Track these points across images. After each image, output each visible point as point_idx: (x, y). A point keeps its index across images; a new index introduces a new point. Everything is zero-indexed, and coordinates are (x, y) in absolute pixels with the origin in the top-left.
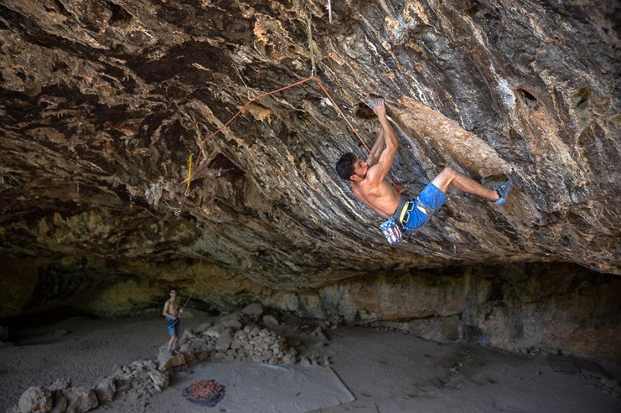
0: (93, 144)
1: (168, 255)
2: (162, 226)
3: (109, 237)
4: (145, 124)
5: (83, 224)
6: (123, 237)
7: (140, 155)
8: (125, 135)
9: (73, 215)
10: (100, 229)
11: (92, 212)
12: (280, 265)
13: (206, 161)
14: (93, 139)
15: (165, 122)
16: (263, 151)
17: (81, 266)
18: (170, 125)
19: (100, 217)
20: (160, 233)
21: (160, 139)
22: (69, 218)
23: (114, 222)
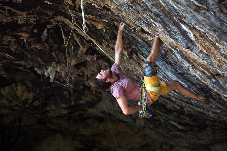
0: (3, 43)
1: (81, 115)
2: (72, 92)
3: (33, 102)
4: (35, 29)
5: (13, 92)
6: (44, 101)
7: (36, 49)
8: (23, 36)
9: (6, 86)
10: (26, 96)
11: (19, 83)
12: (167, 124)
13: (82, 50)
14: (2, 40)
15: (49, 26)
16: (109, 47)
17: (18, 124)
18: (52, 28)
19: (25, 87)
20: (71, 98)
21: (48, 37)
22: (3, 88)
23: (36, 91)
